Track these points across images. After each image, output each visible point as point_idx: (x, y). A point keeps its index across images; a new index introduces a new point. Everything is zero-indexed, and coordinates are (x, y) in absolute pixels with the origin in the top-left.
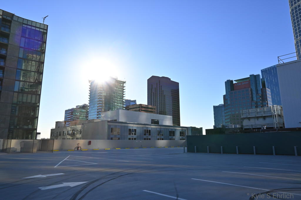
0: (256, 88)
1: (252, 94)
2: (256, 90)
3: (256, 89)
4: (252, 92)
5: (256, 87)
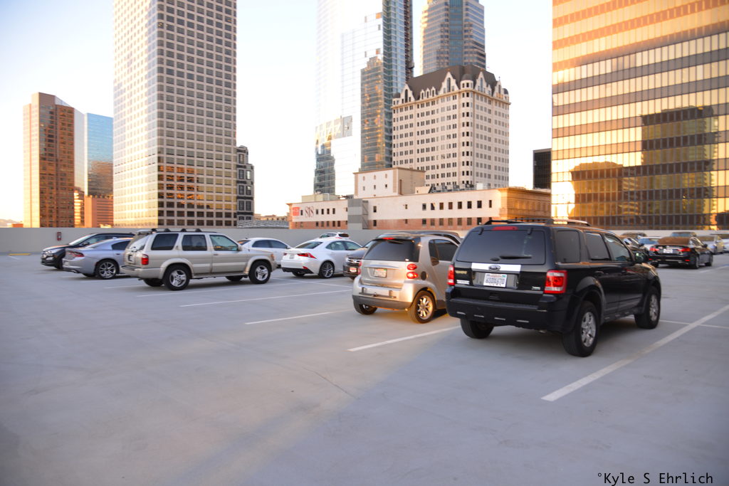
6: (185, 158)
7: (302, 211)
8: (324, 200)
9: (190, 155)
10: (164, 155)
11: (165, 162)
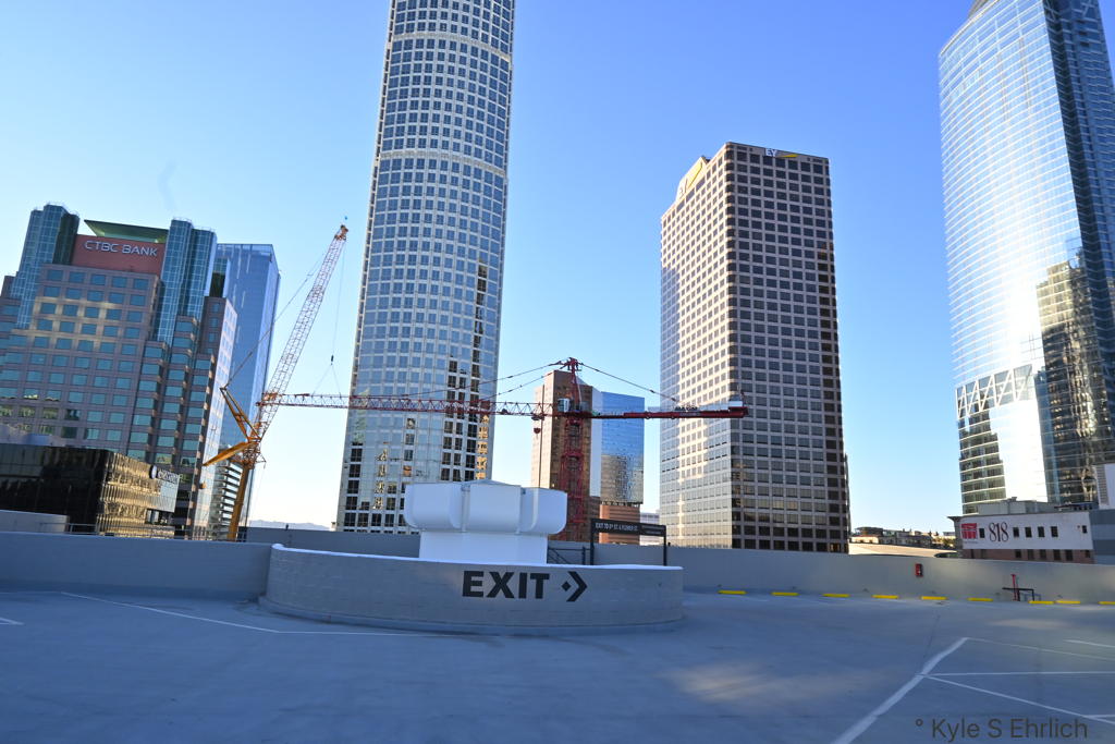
0: (183, 285)
1: (158, 306)
2: (181, 297)
3: (182, 291)
4: (161, 299)
5: (187, 285)
6: (769, 446)
7: (982, 531)
8: (1028, 512)
9: (777, 442)
10: (740, 444)
11: (741, 453)
